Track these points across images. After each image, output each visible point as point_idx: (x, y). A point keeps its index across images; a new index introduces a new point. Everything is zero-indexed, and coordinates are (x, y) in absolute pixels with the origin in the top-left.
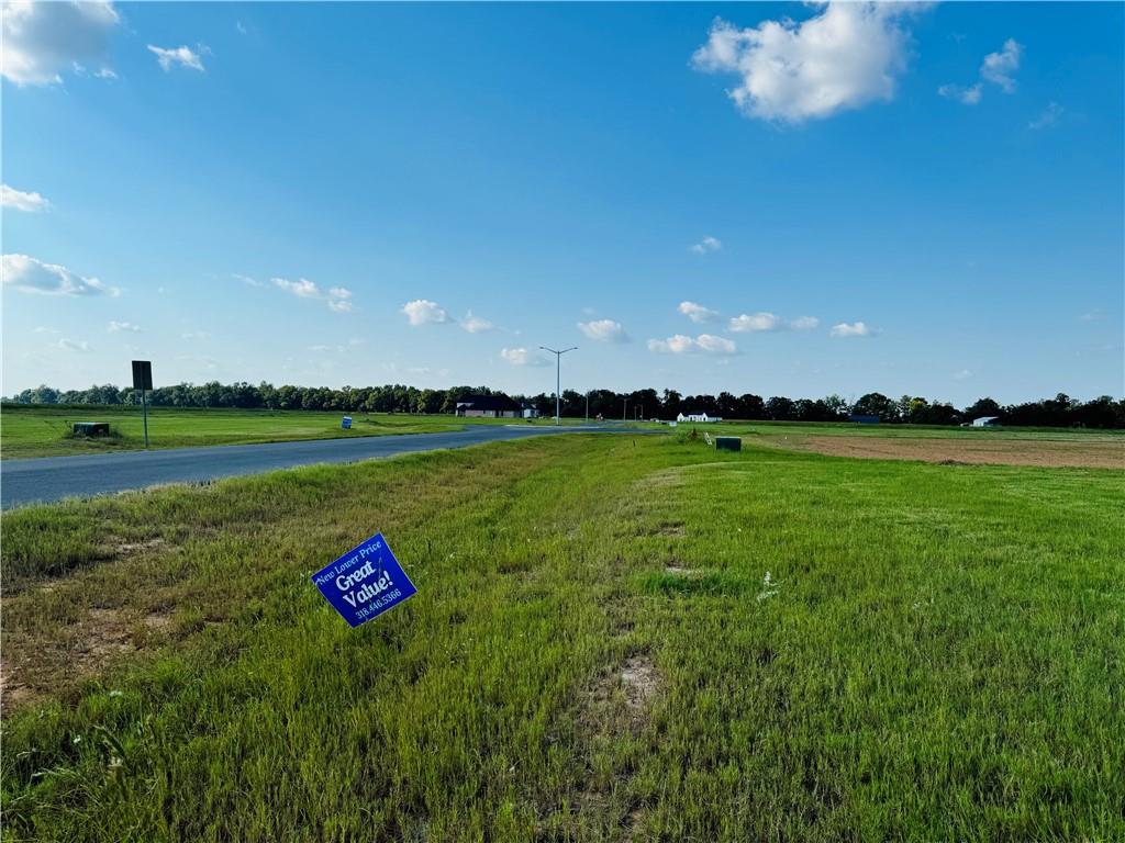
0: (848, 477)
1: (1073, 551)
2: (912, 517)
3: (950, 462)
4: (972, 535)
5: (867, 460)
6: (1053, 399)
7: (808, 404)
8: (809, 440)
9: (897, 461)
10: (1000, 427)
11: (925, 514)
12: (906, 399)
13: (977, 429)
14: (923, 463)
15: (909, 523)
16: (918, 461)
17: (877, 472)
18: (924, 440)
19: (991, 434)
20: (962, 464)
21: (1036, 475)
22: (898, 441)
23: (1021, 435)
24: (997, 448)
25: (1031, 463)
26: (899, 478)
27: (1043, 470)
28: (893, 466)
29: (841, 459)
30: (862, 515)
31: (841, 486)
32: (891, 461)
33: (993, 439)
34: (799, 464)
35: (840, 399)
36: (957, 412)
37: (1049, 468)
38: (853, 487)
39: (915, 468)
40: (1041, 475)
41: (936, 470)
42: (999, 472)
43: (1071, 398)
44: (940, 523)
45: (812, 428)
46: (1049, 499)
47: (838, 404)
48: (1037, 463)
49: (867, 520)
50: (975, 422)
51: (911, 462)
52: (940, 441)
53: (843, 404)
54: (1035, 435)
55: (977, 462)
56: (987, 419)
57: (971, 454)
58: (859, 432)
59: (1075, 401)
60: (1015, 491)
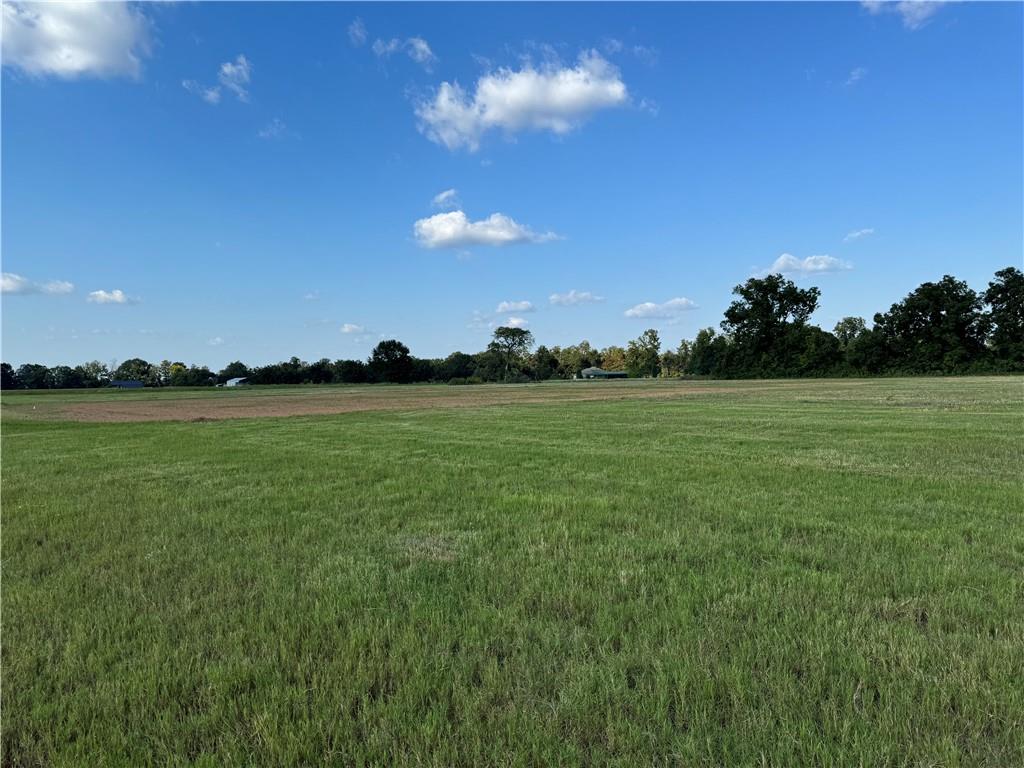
0: (101, 443)
1: (287, 483)
2: (158, 473)
3: (202, 419)
4: (210, 482)
5: (123, 424)
6: (288, 362)
7: (66, 371)
8: (65, 408)
9: (152, 423)
10: (248, 385)
11: (171, 469)
12: (166, 363)
13: (229, 389)
14: (177, 422)
15: (154, 479)
16: (173, 421)
17: (131, 434)
18: (182, 402)
19: (241, 392)
20: (213, 420)
21: (271, 424)
22: (157, 403)
23: (264, 392)
24: (244, 404)
25: (269, 415)
26: (152, 438)
27: (277, 420)
28: (148, 427)
29: (97, 425)
30: (108, 477)
31: (91, 452)
32: (149, 423)
33: (242, 396)
34: (50, 434)
35: (101, 365)
36: (213, 375)
37: (282, 418)
38: (104, 451)
39: (168, 427)
40: (275, 424)
41: (189, 428)
42: (242, 424)
43: (302, 360)
44: (183, 475)
45: (70, 396)
46: (277, 443)
47: (99, 370)
48: (273, 415)
49: (112, 483)
50: (228, 382)
51: (166, 422)
52: (196, 401)
53: (104, 370)
54: (275, 392)
55: (225, 417)
56: (238, 380)
57: (222, 411)
58: (120, 397)
59: (304, 363)
60: (252, 439)
